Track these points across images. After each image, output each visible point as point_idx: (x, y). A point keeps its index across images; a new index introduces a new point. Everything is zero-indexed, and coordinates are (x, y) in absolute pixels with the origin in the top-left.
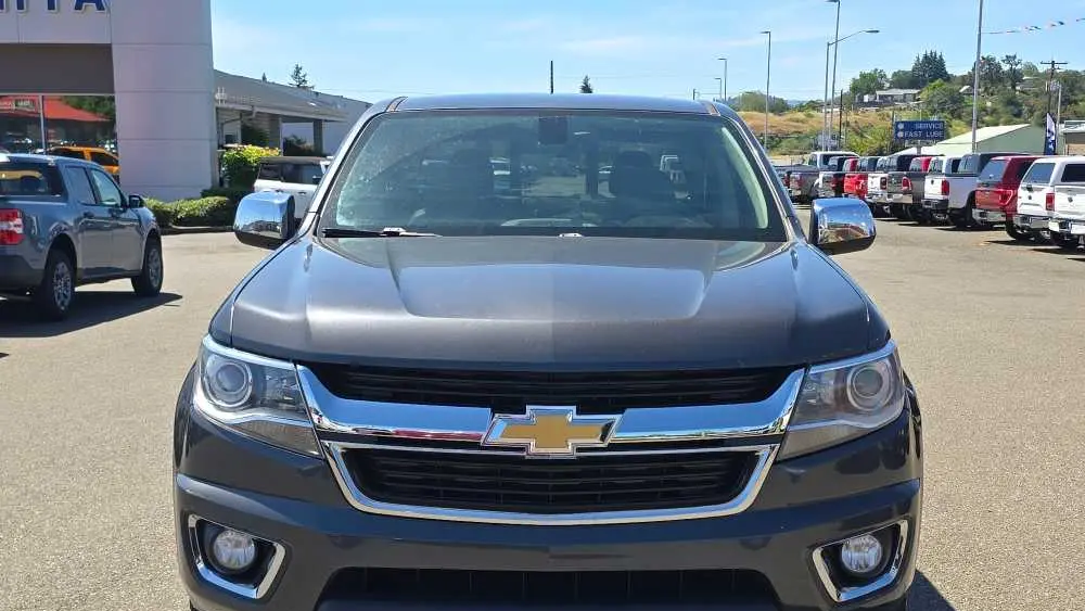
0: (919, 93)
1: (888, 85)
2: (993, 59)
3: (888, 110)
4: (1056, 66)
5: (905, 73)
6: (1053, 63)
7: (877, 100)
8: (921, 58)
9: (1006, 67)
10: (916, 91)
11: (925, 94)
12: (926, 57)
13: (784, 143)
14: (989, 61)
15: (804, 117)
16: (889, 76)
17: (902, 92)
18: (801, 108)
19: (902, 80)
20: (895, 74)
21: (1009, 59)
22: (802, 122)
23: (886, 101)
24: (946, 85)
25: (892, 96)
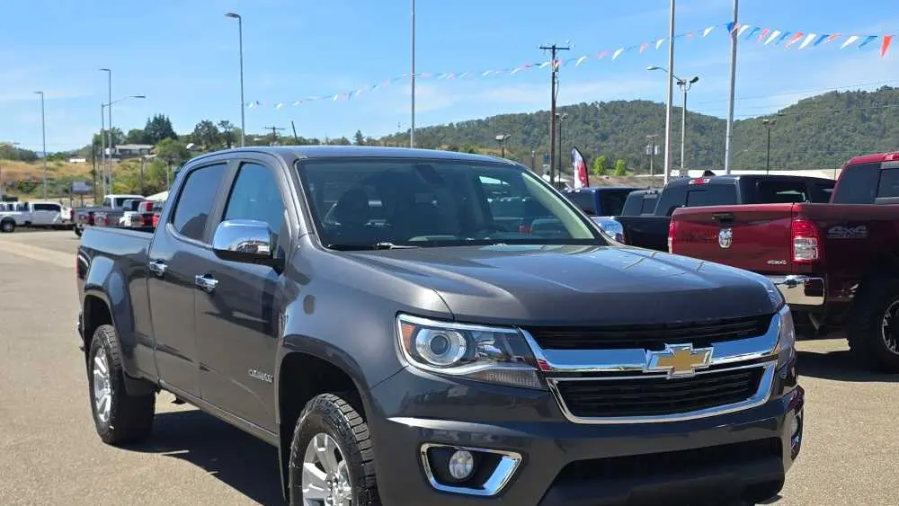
0: (152, 148)
1: (123, 140)
2: (211, 123)
3: (126, 162)
4: (276, 131)
5: (139, 132)
6: (274, 128)
7: (118, 153)
8: (152, 120)
9: (221, 130)
10: (149, 147)
11: (158, 149)
12: (155, 119)
13: (38, 188)
14: (207, 124)
15: (55, 166)
16: (126, 133)
17: (138, 147)
18: (50, 158)
19: (135, 137)
20: (130, 132)
21: (223, 123)
22: (53, 169)
23: (124, 155)
24: (175, 142)
25: (130, 150)
